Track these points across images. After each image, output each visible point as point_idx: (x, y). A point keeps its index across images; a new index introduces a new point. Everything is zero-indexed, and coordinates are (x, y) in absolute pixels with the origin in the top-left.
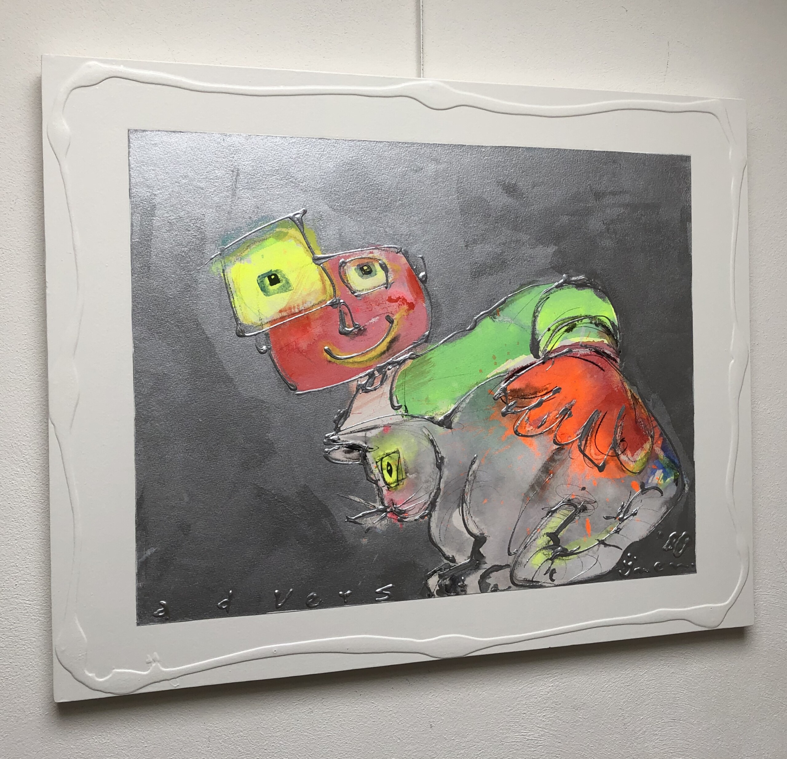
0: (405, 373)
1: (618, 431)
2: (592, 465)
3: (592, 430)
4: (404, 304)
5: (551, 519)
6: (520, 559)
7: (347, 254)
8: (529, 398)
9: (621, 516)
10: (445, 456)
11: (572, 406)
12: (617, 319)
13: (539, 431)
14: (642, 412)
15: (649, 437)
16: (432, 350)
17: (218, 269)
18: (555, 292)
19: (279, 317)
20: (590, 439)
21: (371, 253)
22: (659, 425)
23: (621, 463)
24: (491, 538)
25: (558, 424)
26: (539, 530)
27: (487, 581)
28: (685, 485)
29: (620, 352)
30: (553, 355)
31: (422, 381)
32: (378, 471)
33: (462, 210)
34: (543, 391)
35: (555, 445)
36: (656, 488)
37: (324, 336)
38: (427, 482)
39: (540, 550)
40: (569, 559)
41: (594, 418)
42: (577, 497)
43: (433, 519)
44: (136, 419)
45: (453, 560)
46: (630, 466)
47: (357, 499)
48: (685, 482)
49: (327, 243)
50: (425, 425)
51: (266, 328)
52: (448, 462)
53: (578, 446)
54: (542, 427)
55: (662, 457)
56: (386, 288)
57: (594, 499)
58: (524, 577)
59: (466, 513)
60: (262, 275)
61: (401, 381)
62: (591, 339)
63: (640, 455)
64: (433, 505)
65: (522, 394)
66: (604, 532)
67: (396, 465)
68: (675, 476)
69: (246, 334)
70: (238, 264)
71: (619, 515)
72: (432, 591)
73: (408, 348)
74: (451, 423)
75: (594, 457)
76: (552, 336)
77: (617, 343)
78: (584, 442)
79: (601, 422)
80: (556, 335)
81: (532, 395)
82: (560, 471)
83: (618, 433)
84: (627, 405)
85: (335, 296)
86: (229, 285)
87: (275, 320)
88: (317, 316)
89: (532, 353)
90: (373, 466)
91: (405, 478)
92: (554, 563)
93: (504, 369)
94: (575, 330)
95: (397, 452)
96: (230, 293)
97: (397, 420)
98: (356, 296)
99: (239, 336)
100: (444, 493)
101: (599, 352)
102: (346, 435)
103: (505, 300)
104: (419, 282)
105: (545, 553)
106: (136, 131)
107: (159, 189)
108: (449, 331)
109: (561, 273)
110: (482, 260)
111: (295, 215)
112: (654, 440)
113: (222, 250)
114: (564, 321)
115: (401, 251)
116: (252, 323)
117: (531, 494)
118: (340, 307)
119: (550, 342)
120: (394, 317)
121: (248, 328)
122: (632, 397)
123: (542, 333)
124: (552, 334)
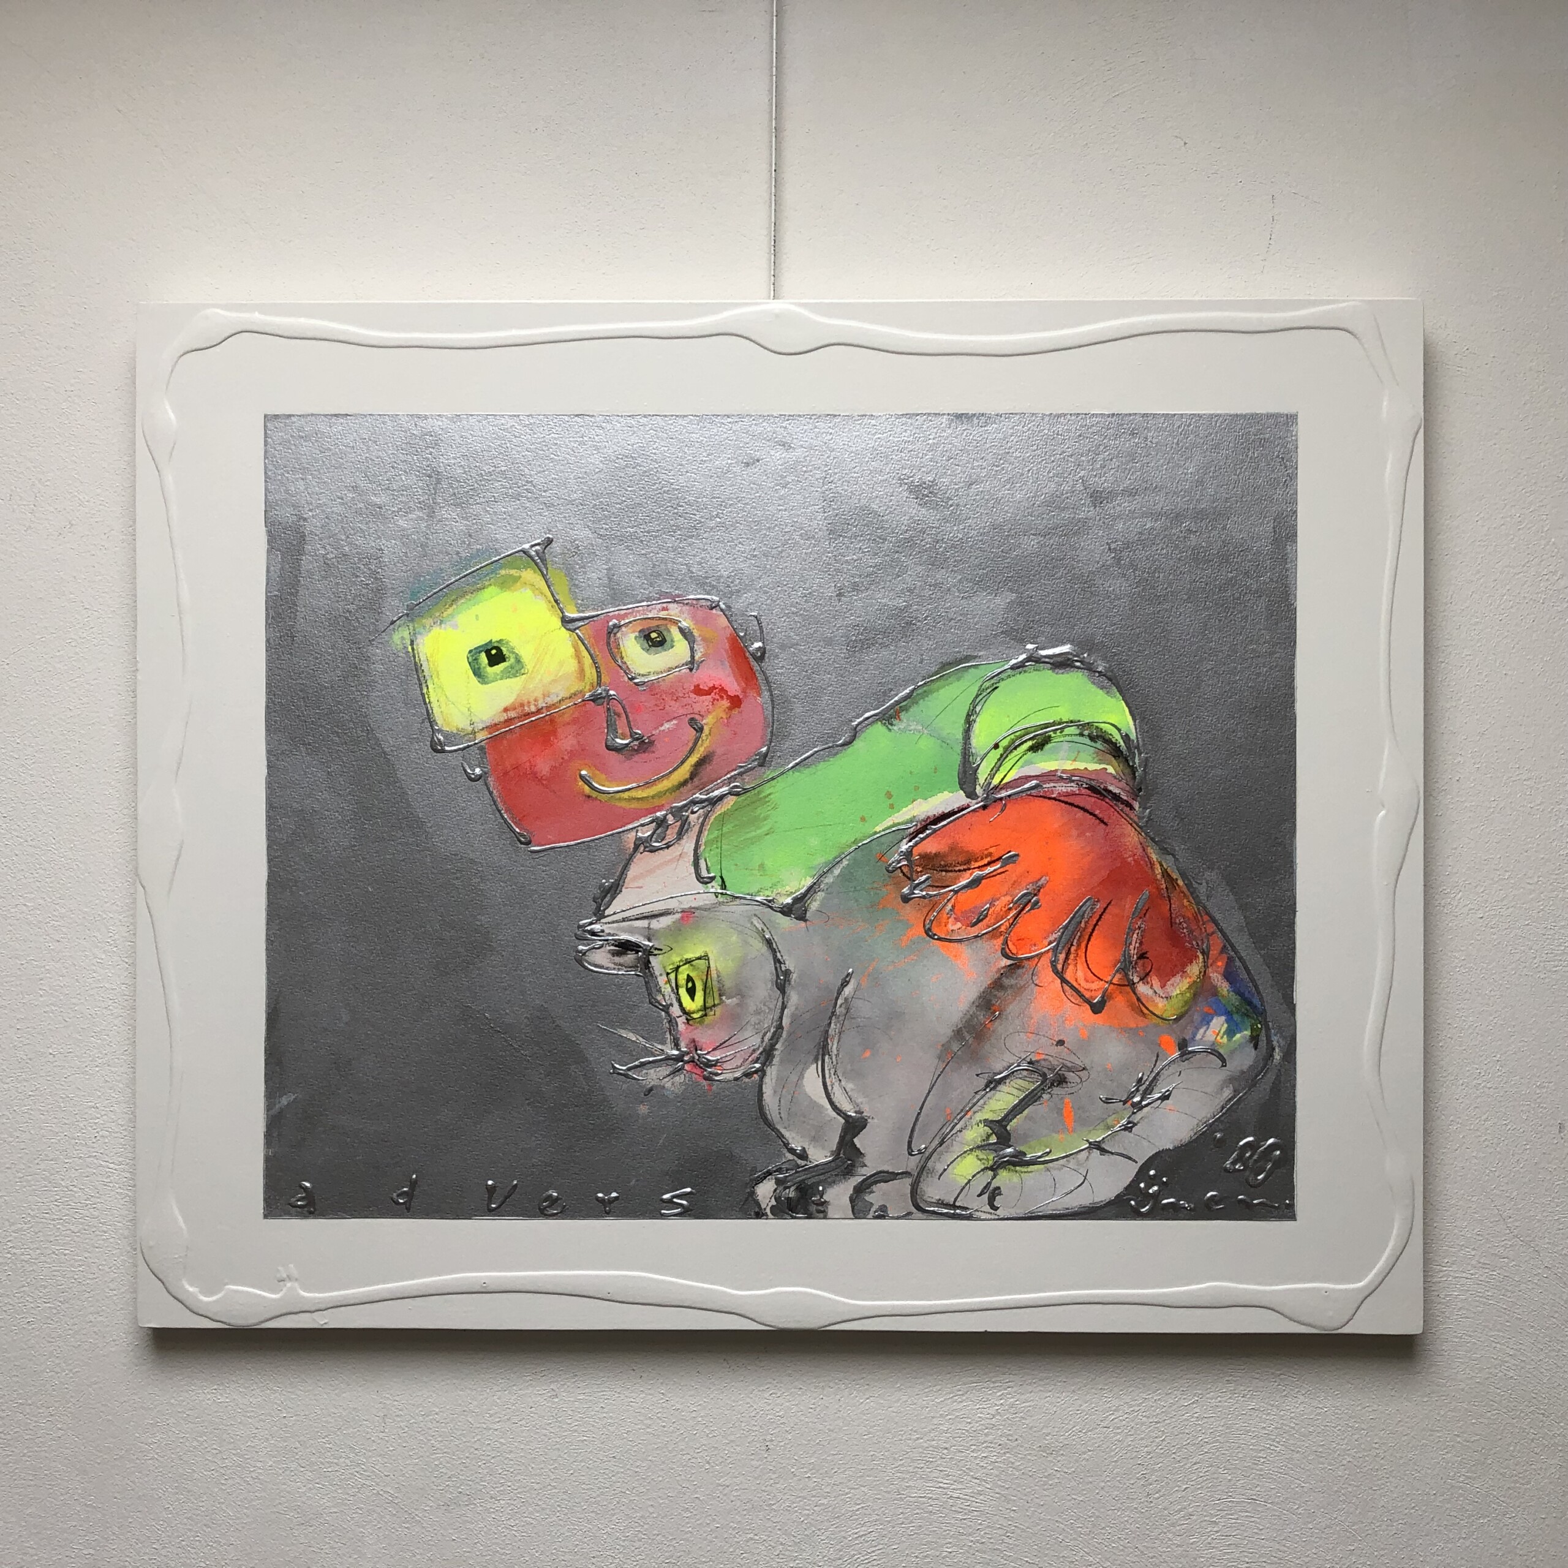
0: (722, 819)
1: (1134, 939)
2: (1079, 1000)
3: (1079, 934)
4: (722, 697)
5: (994, 1095)
6: (930, 1164)
7: (622, 612)
8: (955, 871)
9: (1137, 1099)
10: (792, 969)
11: (1040, 887)
12: (1136, 729)
14: (1182, 905)
15: (1199, 954)
16: (773, 779)
17: (403, 638)
18: (1009, 676)
19: (502, 719)
20: (1076, 950)
21: (664, 609)
22: (1221, 931)
23: (1139, 999)
24: (876, 1121)
25: (1011, 921)
26: (970, 1113)
27: (866, 1198)
28: (1274, 1049)
29: (1140, 790)
30: (1003, 794)
31: (753, 834)
32: (670, 990)
33: (831, 532)
34: (982, 859)
35: (1005, 960)
36: (1214, 1052)
37: (581, 753)
38: (758, 1012)
39: (971, 1150)
40: (1028, 1172)
41: (1085, 912)
42: (1047, 1057)
43: (767, 1079)
44: (269, 884)
45: (803, 1155)
46: (1156, 1005)
47: (632, 1037)
48: (1275, 1043)
49: (586, 594)
50: (757, 913)
51: (481, 736)
52: (798, 980)
53: (1051, 962)
54: (980, 924)
55: (1225, 993)
56: (691, 670)
57: (1081, 1064)
58: (938, 1198)
59: (830, 1073)
60: (475, 649)
61: (716, 833)
62: (1081, 766)
63: (1180, 986)
64: (767, 1055)
65: (942, 863)
66: (1102, 1126)
67: (702, 980)
68: (1252, 1030)
69: (447, 748)
70: (436, 631)
71: (1133, 1097)
72: (763, 1206)
73: (729, 776)
74: (806, 911)
75: (1083, 985)
76: (1002, 759)
77: (1134, 774)
78: (1062, 957)
79: (1098, 921)
80: (1009, 757)
81: (961, 865)
82: (1013, 1008)
83: (1133, 943)
84: (1154, 891)
85: (599, 684)
86: (421, 665)
87: (496, 725)
88: (567, 718)
89: (962, 789)
90: (662, 980)
91: (718, 1004)
92: (998, 1177)
93: (908, 817)
94: (1048, 747)
95: (705, 957)
96: (422, 679)
97: (707, 902)
98: (636, 684)
99: (436, 751)
100: (790, 1034)
101: (1096, 790)
102: (615, 925)
103: (912, 691)
104: (751, 659)
105: (981, 1157)
106: (276, 416)
107: (310, 510)
108: (805, 747)
109: (1022, 641)
110: (869, 621)
111: (533, 546)
112: (1208, 958)
113: (411, 608)
114: (1027, 731)
115: (718, 605)
116: (458, 729)
117: (955, 1047)
118: (608, 704)
119: (998, 770)
120: (704, 721)
121: (451, 737)
122: (1163, 876)
123: (982, 753)
124: (1002, 755)
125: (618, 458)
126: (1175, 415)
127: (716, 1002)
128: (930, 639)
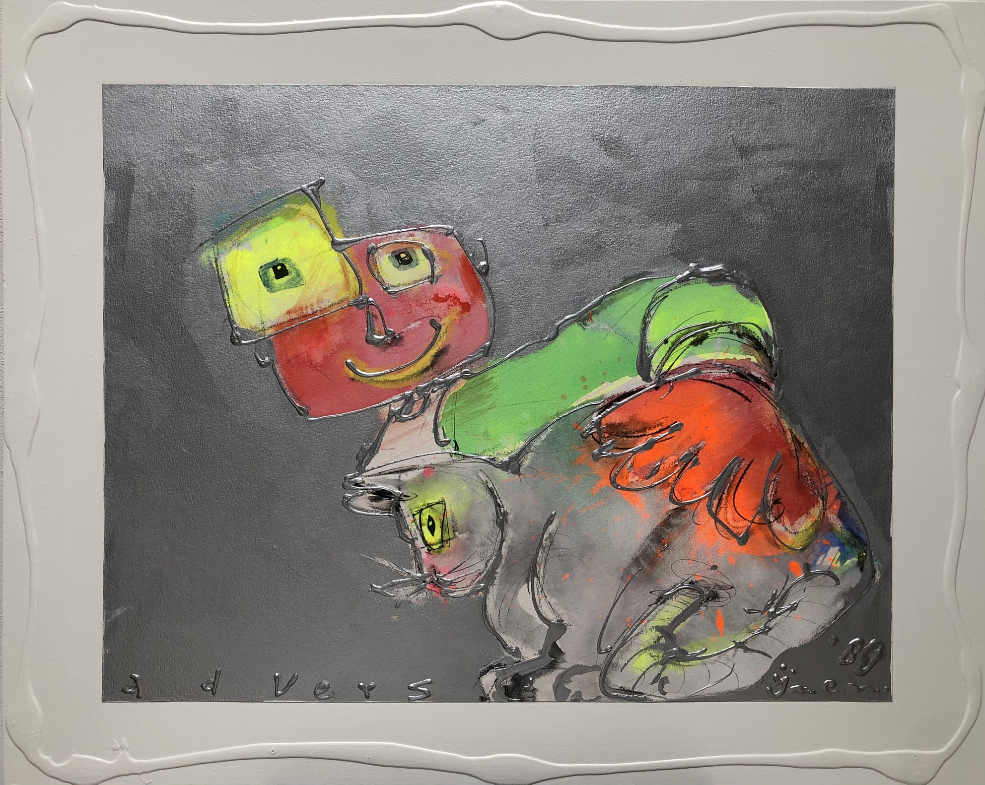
0: (456, 397)
1: (771, 489)
2: (728, 536)
3: (729, 485)
5: (663, 608)
6: (614, 660)
8: (634, 437)
9: (771, 610)
10: (509, 511)
11: (699, 449)
13: (649, 483)
14: (808, 463)
15: (819, 499)
16: (494, 366)
17: (209, 257)
18: (676, 288)
19: (286, 320)
20: (727, 497)
23: (774, 534)
24: (573, 627)
25: (677, 475)
26: (645, 621)
27: (566, 686)
28: (875, 571)
29: (776, 375)
30: (671, 378)
31: (479, 408)
32: (415, 527)
33: (540, 176)
34: (655, 427)
35: (672, 504)
36: (829, 573)
37: (345, 346)
38: (483, 544)
39: (646, 649)
40: (689, 665)
41: (733, 468)
42: (704, 579)
43: (490, 596)
44: (106, 445)
45: (517, 652)
46: (787, 539)
47: (386, 563)
49: (351, 223)
50: (483, 468)
51: (268, 332)
52: (513, 520)
53: (708, 507)
54: (653, 478)
55: (839, 529)
56: (431, 282)
57: (729, 584)
58: (620, 685)
59: (538, 591)
60: (265, 265)
61: (451, 408)
62: (731, 356)
63: (805, 524)
64: (489, 578)
65: (624, 431)
66: (745, 630)
67: (440, 519)
68: (859, 557)
70: (234, 251)
71: (769, 608)
72: (487, 692)
73: (460, 364)
74: (520, 466)
75: (732, 524)
76: (670, 351)
77: (771, 363)
78: (716, 502)
79: (743, 474)
80: (676, 350)
81: (638, 432)
82: (678, 541)
83: (770, 492)
84: (786, 451)
85: (361, 293)
86: (223, 278)
87: (281, 324)
88: (336, 319)
89: (639, 374)
90: (409, 520)
91: (453, 538)
92: (666, 670)
93: (597, 396)
94: (705, 342)
95: (443, 502)
97: (444, 460)
98: (389, 293)
100: (507, 562)
101: (743, 375)
102: (373, 478)
103: (602, 299)
104: (478, 275)
105: (653, 655)
106: (111, 86)
107: (139, 158)
108: (519, 341)
109: (687, 261)
110: (568, 245)
111: (309, 186)
112: (826, 503)
113: (215, 233)
114: (689, 329)
115: (452, 233)
116: (251, 327)
117: (634, 571)
118: (368, 308)
119: (667, 359)
120: (442, 322)
121: (246, 333)
122: (793, 441)
123: (655, 347)
124: (670, 348)
125: (375, 119)
126: (802, 89)
127: (451, 537)
128: (615, 259)
